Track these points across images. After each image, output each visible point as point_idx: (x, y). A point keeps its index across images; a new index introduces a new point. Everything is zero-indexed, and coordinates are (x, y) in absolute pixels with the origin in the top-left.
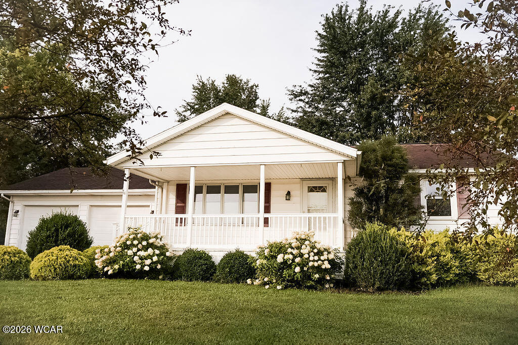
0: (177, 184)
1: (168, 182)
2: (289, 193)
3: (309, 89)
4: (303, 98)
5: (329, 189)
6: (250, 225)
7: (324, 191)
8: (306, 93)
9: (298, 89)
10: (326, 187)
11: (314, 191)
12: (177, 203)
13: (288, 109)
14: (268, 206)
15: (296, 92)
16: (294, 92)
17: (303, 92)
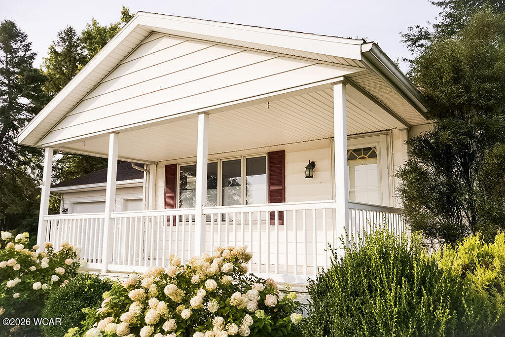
0: (166, 166)
1: (157, 164)
2: (312, 166)
3: (432, 31)
4: (423, 42)
5: (381, 152)
6: (250, 223)
7: (374, 155)
8: (426, 36)
9: (415, 32)
10: (375, 148)
11: (356, 158)
12: (166, 193)
13: (404, 60)
14: (282, 189)
15: (414, 36)
16: (412, 37)
17: (423, 33)
